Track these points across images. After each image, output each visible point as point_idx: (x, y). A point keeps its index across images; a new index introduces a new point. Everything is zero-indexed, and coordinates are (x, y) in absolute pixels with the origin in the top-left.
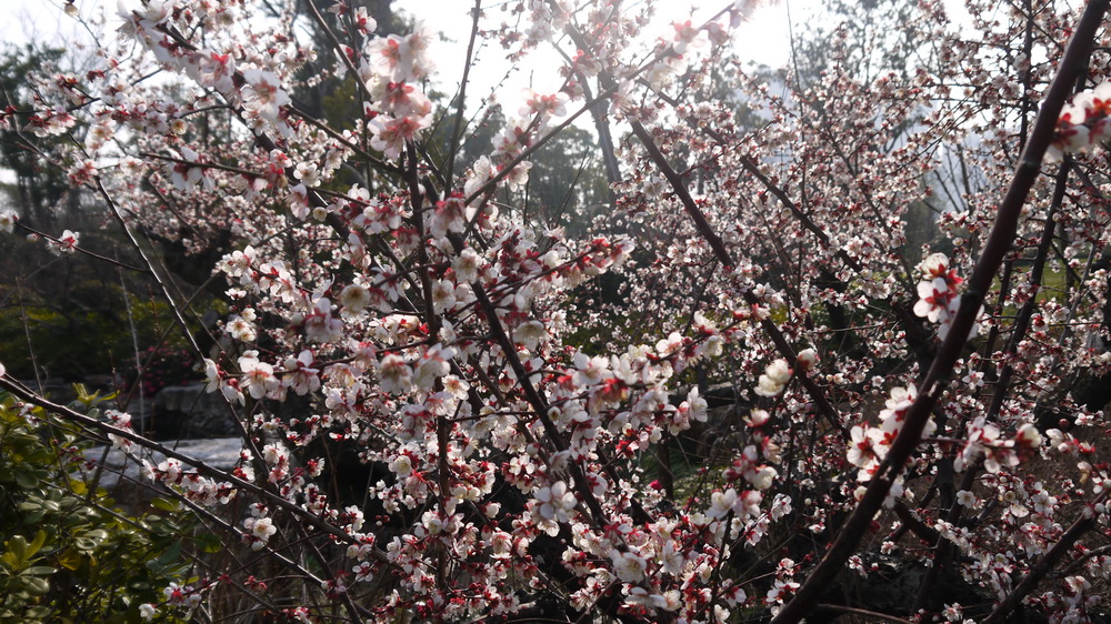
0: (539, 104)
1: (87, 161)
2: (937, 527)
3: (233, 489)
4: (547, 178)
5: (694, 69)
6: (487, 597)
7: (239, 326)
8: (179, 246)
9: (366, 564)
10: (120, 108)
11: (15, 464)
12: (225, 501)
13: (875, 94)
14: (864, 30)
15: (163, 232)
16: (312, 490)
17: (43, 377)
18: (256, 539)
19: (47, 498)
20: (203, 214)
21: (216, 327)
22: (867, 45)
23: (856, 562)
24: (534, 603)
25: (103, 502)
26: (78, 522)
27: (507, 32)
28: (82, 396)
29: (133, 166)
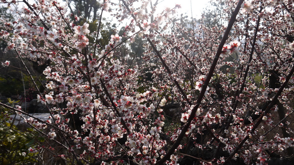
0: (115, 39)
1: (12, 43)
2: (219, 138)
3: (46, 125)
4: (137, 46)
5: (176, 19)
6: (107, 152)
7: (49, 86)
8: (36, 63)
9: (79, 144)
10: (20, 33)
12: (44, 128)
13: (212, 31)
14: (221, 11)
15: (33, 60)
16: (66, 126)
18: (51, 137)
20: (43, 55)
22: (221, 15)
23: (201, 147)
24: (120, 155)
25: (14, 129)
26: (8, 133)
27: (118, 15)
28: (10, 101)
29: (24, 45)
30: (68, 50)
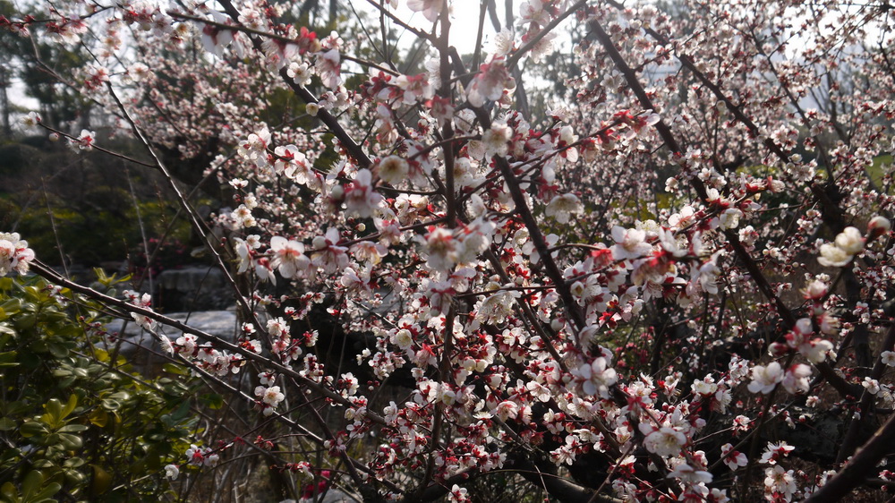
2: (864, 384)
3: (243, 360)
6: (476, 455)
7: (242, 213)
8: (176, 152)
11: (48, 337)
12: (236, 371)
15: (161, 140)
16: (310, 359)
17: (68, 264)
18: (267, 405)
19: (77, 365)
20: (193, 125)
21: (209, 219)
25: (123, 368)
26: (103, 386)
28: (102, 278)
29: (140, 72)
30: (306, 78)
